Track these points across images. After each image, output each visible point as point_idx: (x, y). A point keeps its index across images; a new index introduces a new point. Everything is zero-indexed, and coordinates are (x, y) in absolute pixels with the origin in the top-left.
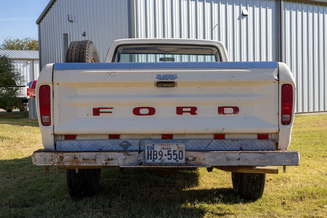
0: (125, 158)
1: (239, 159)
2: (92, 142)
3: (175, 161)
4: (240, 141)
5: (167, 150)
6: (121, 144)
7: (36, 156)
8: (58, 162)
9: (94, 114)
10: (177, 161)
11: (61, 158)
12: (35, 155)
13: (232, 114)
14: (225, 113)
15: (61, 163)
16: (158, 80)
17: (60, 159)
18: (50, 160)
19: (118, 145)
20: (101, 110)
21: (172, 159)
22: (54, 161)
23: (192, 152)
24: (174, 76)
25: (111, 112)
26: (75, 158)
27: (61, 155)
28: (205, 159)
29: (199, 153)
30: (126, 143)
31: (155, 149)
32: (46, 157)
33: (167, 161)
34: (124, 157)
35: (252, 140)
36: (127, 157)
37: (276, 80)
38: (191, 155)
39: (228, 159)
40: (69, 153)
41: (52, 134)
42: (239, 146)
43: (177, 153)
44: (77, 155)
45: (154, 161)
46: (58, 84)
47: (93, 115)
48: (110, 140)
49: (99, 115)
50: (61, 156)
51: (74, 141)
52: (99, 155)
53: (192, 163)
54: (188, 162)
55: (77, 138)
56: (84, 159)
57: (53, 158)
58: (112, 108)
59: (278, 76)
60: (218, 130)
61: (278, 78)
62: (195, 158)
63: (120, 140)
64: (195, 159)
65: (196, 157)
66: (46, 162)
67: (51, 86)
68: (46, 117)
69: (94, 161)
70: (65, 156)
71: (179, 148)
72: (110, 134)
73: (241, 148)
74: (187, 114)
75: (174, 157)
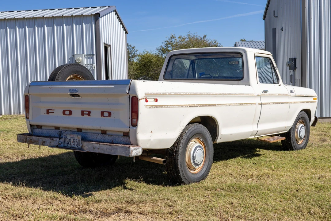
0: (51, 142)
1: (99, 148)
2: (47, 131)
3: (77, 146)
4: (112, 136)
5: (73, 139)
10: (78, 146)
13: (108, 117)
14: (104, 116)
15: (26, 142)
17: (26, 140)
18: (22, 139)
19: (57, 133)
20: (50, 111)
21: (75, 145)
22: (24, 140)
25: (53, 113)
27: (26, 137)
31: (67, 138)
33: (73, 146)
34: (50, 141)
35: (119, 136)
36: (52, 141)
37: (127, 93)
39: (94, 148)
43: (77, 141)
44: (31, 137)
45: (67, 145)
46: (31, 94)
47: (47, 114)
48: (55, 130)
49: (49, 114)
51: (40, 129)
52: (40, 139)
55: (43, 128)
56: (34, 141)
57: (24, 138)
58: (54, 110)
59: (129, 90)
61: (129, 92)
68: (28, 114)
69: (37, 142)
71: (78, 138)
72: (55, 126)
73: (112, 141)
74: (86, 116)
75: (76, 143)
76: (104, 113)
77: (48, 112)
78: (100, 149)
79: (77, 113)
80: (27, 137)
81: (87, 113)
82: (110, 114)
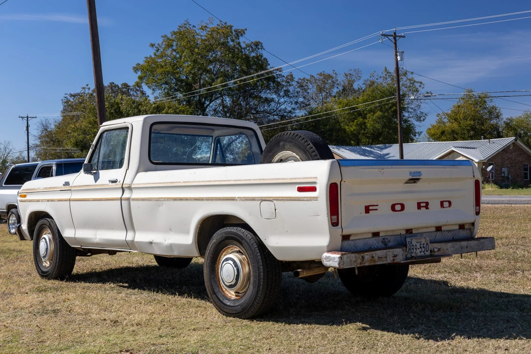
1: (467, 247)
4: (452, 232)
5: (419, 244)
6: (383, 241)
7: (344, 258)
8: (360, 263)
9: (366, 213)
10: (425, 254)
11: (363, 258)
13: (448, 207)
14: (444, 206)
16: (411, 177)
17: (362, 260)
18: (354, 261)
19: (381, 242)
20: (370, 208)
21: (422, 252)
22: (358, 261)
23: (437, 244)
24: (419, 173)
25: (377, 210)
27: (363, 255)
28: (448, 249)
29: (443, 244)
31: (413, 244)
32: (352, 258)
33: (419, 254)
37: (473, 176)
38: (436, 246)
40: (368, 253)
41: (341, 236)
43: (425, 245)
44: (373, 253)
46: (345, 182)
47: (365, 213)
50: (362, 256)
51: (351, 241)
53: (436, 254)
54: (433, 253)
55: (351, 238)
56: (379, 258)
58: (377, 205)
60: (438, 223)
61: (474, 174)
62: (439, 249)
63: (381, 237)
66: (352, 264)
67: (338, 183)
68: (335, 217)
69: (385, 259)
71: (426, 241)
73: (453, 238)
74: (423, 209)
75: (423, 250)
76: (444, 203)
77: (367, 210)
79: (411, 207)
80: (365, 254)
81: (424, 205)
82: (450, 203)
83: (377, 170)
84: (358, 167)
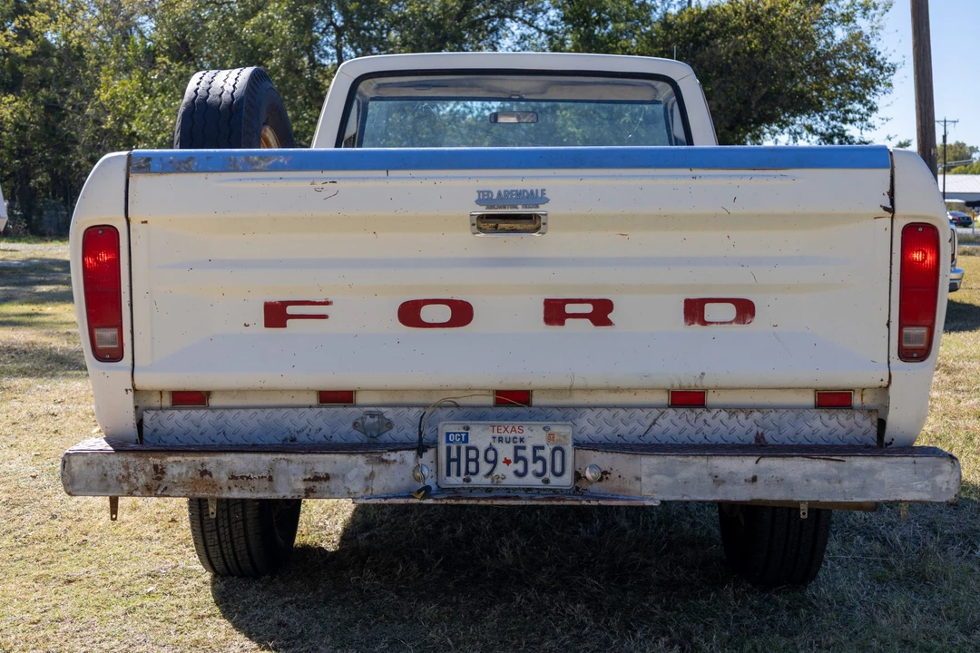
0: (372, 475)
1: (754, 479)
2: (262, 415)
3: (538, 482)
4: (756, 415)
5: (511, 447)
6: (360, 421)
7: (73, 464)
8: (147, 486)
9: (268, 324)
10: (547, 481)
11: (157, 473)
12: (69, 462)
13: (731, 322)
14: (707, 319)
15: (156, 490)
16: (483, 210)
17: (154, 477)
18: (120, 477)
19: (350, 425)
20: (290, 310)
21: (530, 475)
22: (135, 481)
24: (537, 198)
25: (324, 317)
26: (204, 473)
27: (158, 461)
28: (638, 479)
29: (619, 456)
30: (376, 419)
31: (472, 442)
32: (107, 468)
33: (512, 480)
34: (367, 469)
35: (799, 411)
36: (377, 468)
37: (885, 209)
38: (594, 461)
39: (717, 480)
40: (183, 456)
41: (127, 390)
42: (754, 432)
43: (546, 453)
44: (210, 461)
45: (468, 480)
46: (146, 222)
47: (266, 326)
48: (324, 409)
49: (285, 326)
50: (155, 467)
51: (202, 412)
52: (285, 463)
53: (596, 488)
54: (583, 485)
56: (233, 477)
57: (132, 471)
58: (327, 303)
59: (891, 195)
60: (686, 377)
61: (892, 202)
62: (605, 473)
63: (356, 409)
64: (604, 477)
65: (608, 470)
66: (109, 486)
67: (121, 226)
68: (107, 334)
69: (266, 484)
70: (169, 466)
71: (551, 438)
72: (322, 389)
74: (579, 324)
75: (538, 467)
76: (708, 306)
77: (276, 315)
78: (760, 481)
79: (508, 314)
80: (171, 459)
81: (586, 308)
82: (745, 309)
83: (307, 184)
84: (211, 176)
